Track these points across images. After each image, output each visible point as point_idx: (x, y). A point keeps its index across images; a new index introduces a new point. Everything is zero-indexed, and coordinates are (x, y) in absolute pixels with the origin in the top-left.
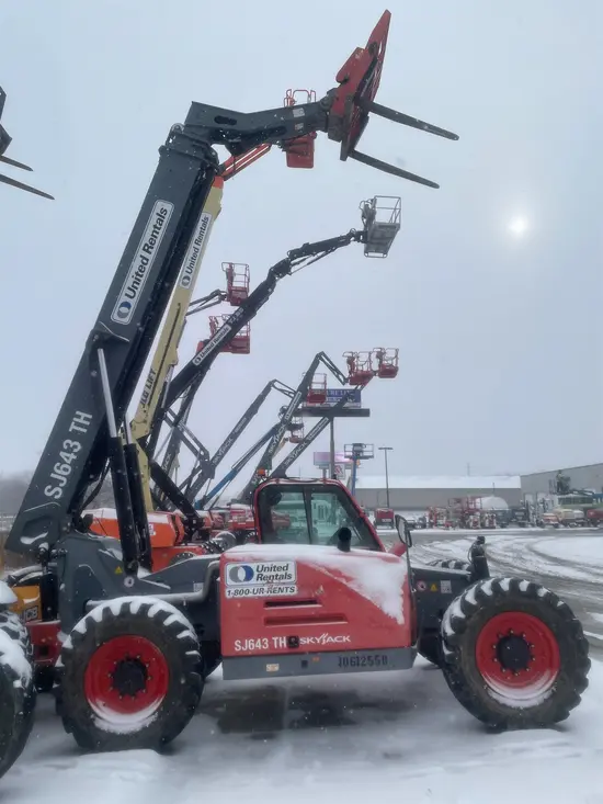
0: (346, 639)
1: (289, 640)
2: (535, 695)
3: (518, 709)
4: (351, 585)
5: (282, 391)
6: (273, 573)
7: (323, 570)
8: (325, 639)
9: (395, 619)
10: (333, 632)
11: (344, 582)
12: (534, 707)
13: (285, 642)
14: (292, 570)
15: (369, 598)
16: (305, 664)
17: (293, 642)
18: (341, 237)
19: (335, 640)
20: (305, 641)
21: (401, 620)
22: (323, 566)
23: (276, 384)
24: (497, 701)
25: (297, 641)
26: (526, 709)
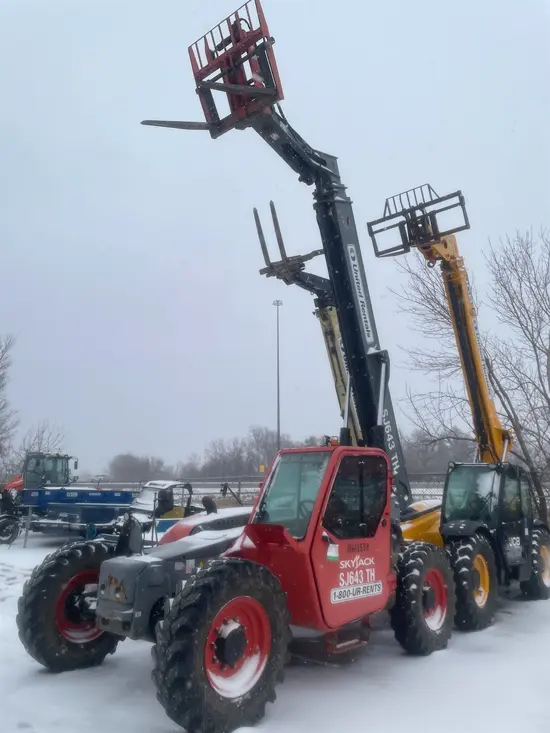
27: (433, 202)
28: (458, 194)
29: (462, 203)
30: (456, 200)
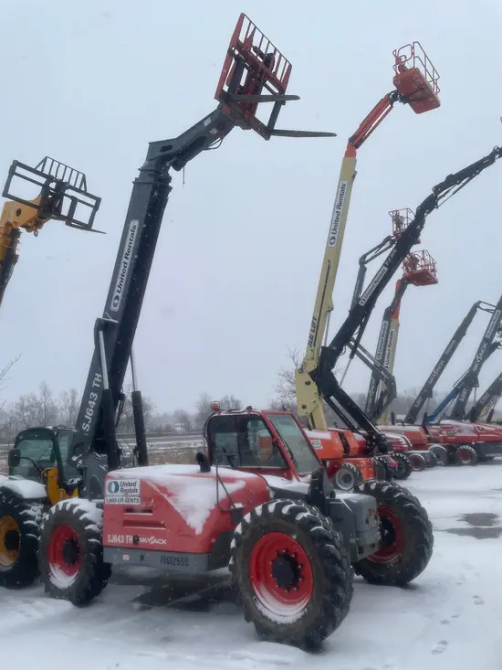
0: (164, 542)
1: (134, 537)
2: (291, 613)
3: (276, 623)
4: (170, 501)
5: (487, 310)
6: (128, 488)
7: (155, 488)
8: (153, 541)
9: (194, 530)
10: (158, 535)
11: (165, 496)
12: (289, 624)
13: (131, 539)
14: (138, 487)
15: (179, 511)
16: (142, 557)
17: (136, 541)
18: (485, 159)
19: (157, 542)
20: (142, 540)
21: (199, 530)
22: (156, 484)
23: (481, 305)
24: (260, 612)
25: (138, 540)
26: (282, 625)
27: (79, 191)
28: (98, 200)
29: (96, 208)
30: (93, 202)
